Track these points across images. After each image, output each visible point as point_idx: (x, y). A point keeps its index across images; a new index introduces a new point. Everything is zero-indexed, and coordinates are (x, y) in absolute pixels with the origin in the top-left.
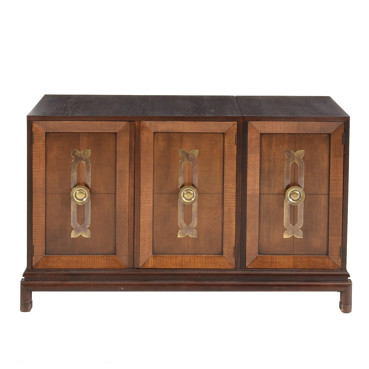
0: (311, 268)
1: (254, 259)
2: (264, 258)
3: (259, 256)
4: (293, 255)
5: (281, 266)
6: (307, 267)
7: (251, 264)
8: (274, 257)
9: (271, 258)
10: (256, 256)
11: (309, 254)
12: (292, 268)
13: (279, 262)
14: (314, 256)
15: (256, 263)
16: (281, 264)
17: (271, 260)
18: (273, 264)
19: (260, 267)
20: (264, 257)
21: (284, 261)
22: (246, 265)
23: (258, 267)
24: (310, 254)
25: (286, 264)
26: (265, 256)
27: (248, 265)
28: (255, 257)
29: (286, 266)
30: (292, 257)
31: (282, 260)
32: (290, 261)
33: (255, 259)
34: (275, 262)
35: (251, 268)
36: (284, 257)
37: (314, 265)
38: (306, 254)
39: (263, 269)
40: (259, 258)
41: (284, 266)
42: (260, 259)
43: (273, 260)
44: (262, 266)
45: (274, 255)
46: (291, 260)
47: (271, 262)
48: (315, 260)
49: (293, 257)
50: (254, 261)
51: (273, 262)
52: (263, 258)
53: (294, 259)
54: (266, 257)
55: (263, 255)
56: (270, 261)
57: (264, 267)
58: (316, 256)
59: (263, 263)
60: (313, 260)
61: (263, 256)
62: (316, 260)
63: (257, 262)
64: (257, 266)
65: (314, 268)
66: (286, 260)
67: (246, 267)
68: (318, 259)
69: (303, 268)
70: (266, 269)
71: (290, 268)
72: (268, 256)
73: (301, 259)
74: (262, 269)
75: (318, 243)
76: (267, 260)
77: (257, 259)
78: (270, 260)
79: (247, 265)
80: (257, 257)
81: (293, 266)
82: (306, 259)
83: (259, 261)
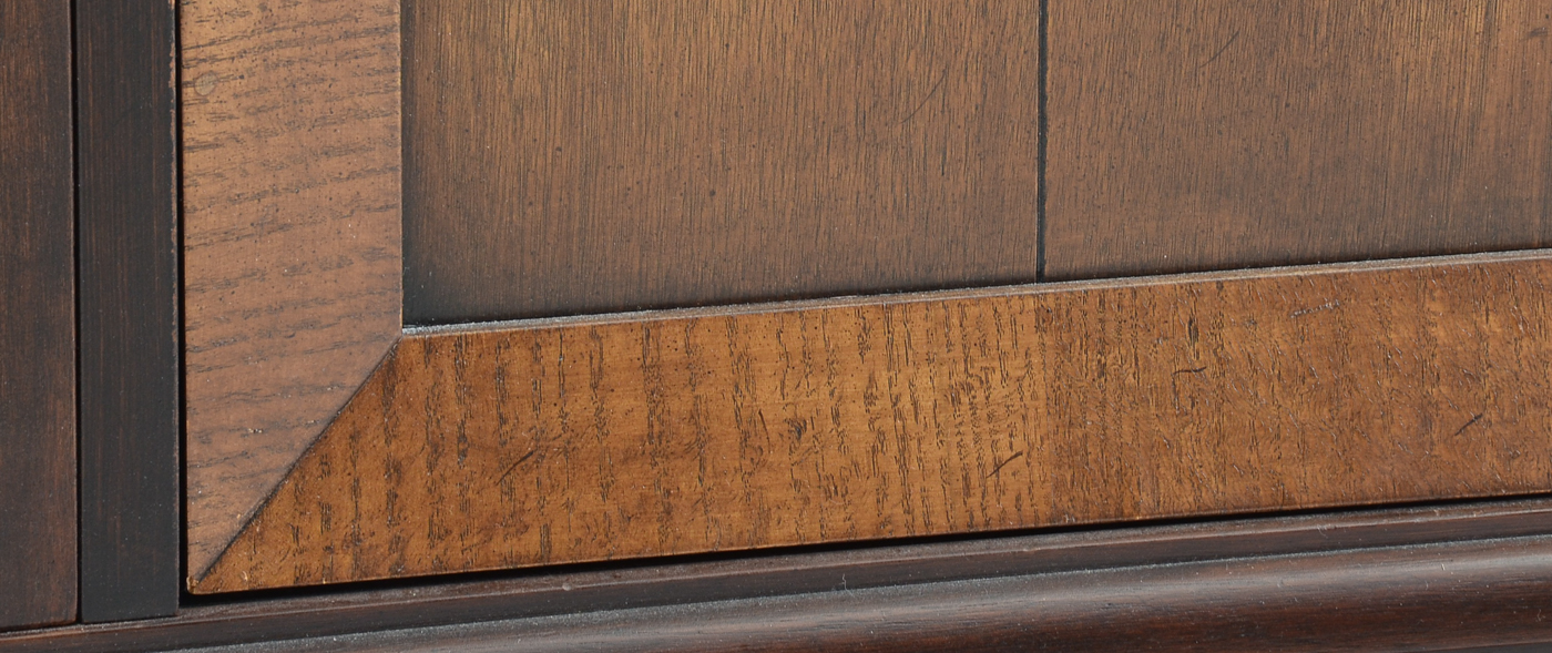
0: (1371, 486)
1: (330, 402)
2: (516, 386)
3: (429, 347)
4: (1041, 277)
5: (833, 489)
6: (1310, 481)
7: (282, 507)
8: (701, 337)
9: (650, 369)
10: (376, 354)
11: (1316, 246)
12: (1038, 509)
13: (798, 427)
14: (1410, 274)
15: (375, 490)
16: (834, 462)
17: (655, 397)
18: (687, 483)
19: (458, 558)
20: (518, 359)
21: (883, 404)
22: (194, 534)
23: (420, 558)
24: (1335, 247)
25: (933, 452)
26: (535, 344)
27: (225, 527)
28: (353, 380)
29: (935, 488)
30: (1029, 320)
31: (854, 384)
32: (998, 392)
33: (348, 406)
34: (734, 438)
35: (286, 579)
36: (879, 338)
37: (1426, 422)
38: (1263, 243)
39: (517, 589)
40: (419, 380)
41: (895, 489)
42: (454, 410)
43: (679, 404)
44: (488, 532)
45: (705, 314)
46: (1015, 367)
47: (655, 445)
48: (1439, 333)
49: (1044, 318)
50: (338, 446)
51: (685, 430)
52: (501, 373)
53: (1064, 349)
54: (551, 355)
55: (500, 327)
56: (638, 427)
57: (527, 547)
58: (1463, 273)
59: (515, 463)
60: (1401, 335)
61: (503, 343)
62: (1466, 330)
63: (395, 470)
64: (398, 543)
65: (1422, 488)
66: (927, 385)
67: (196, 562)
68: (1494, 325)
69: (1233, 492)
70: (567, 585)
71: (998, 509)
72: (594, 334)
73: (1194, 333)
74: (494, 591)
75: (1489, 29)
76: (581, 405)
77: (387, 404)
78: (628, 410)
79: (212, 519)
80: (389, 372)
81: (1058, 486)
82: (1276, 336)
83: (436, 449)
